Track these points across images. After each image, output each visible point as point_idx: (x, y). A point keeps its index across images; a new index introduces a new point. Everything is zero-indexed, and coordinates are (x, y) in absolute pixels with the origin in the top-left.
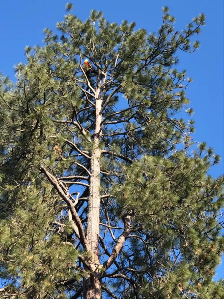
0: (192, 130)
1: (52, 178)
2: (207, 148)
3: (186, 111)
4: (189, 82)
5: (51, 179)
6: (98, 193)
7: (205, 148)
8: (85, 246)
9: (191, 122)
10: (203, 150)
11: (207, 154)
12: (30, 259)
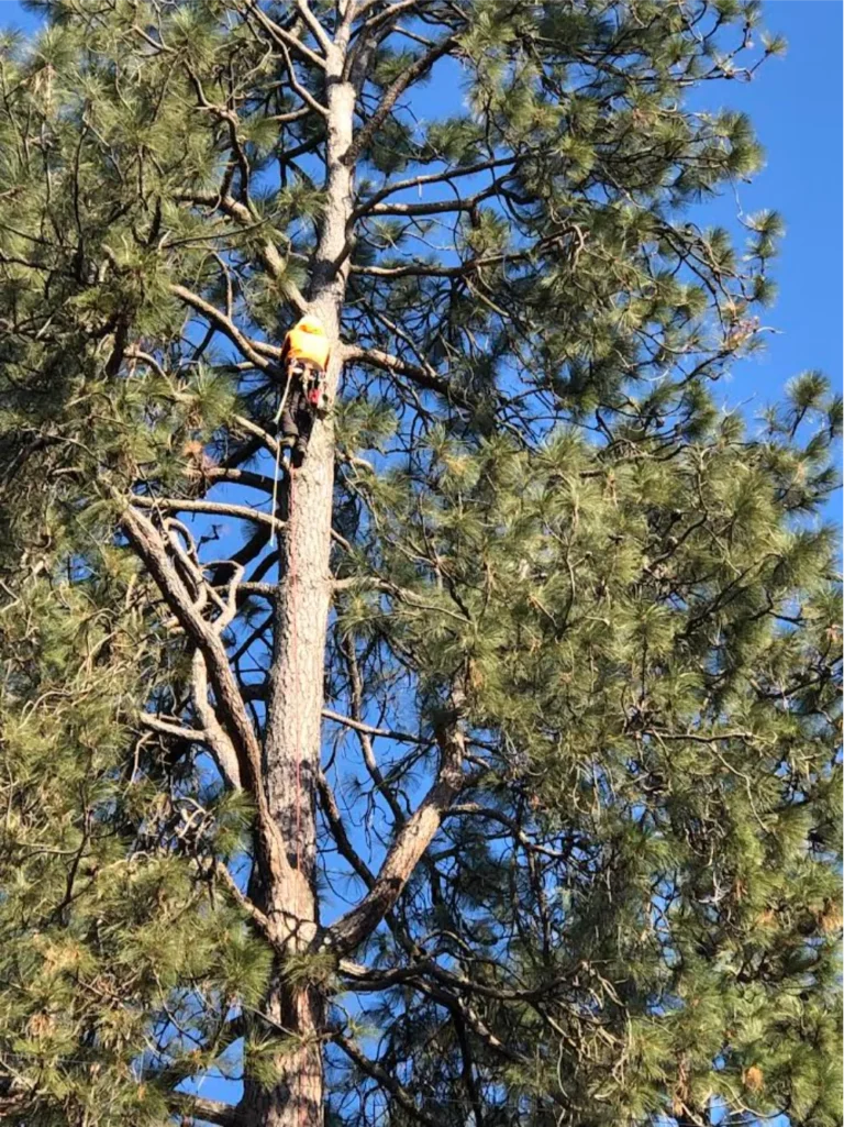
0: (760, 294)
1: (141, 528)
2: (825, 400)
3: (751, 221)
4: (768, 52)
5: (137, 533)
6: (325, 569)
7: (818, 400)
8: (264, 837)
9: (758, 251)
10: (809, 410)
11: (824, 426)
12: (62, 965)
